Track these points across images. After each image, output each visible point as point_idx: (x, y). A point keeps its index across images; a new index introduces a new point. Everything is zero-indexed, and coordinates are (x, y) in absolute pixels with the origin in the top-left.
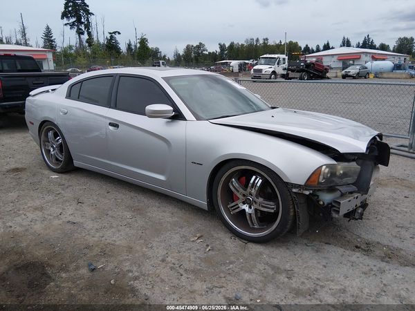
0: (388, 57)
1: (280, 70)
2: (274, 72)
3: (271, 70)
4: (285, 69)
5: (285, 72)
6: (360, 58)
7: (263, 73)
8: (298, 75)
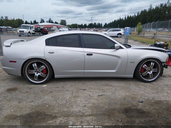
0: (62, 27)
1: (32, 31)
2: (29, 32)
3: (28, 31)
4: (34, 31)
5: (34, 32)
6: (53, 27)
7: (25, 32)
8: (38, 33)
